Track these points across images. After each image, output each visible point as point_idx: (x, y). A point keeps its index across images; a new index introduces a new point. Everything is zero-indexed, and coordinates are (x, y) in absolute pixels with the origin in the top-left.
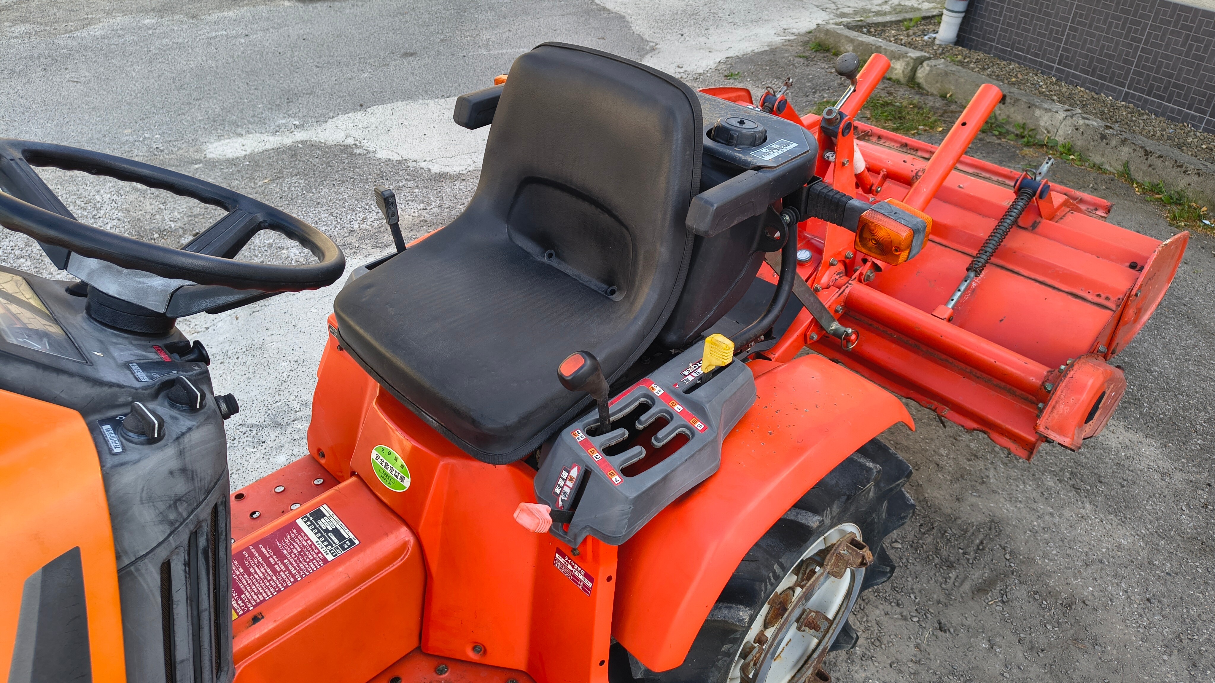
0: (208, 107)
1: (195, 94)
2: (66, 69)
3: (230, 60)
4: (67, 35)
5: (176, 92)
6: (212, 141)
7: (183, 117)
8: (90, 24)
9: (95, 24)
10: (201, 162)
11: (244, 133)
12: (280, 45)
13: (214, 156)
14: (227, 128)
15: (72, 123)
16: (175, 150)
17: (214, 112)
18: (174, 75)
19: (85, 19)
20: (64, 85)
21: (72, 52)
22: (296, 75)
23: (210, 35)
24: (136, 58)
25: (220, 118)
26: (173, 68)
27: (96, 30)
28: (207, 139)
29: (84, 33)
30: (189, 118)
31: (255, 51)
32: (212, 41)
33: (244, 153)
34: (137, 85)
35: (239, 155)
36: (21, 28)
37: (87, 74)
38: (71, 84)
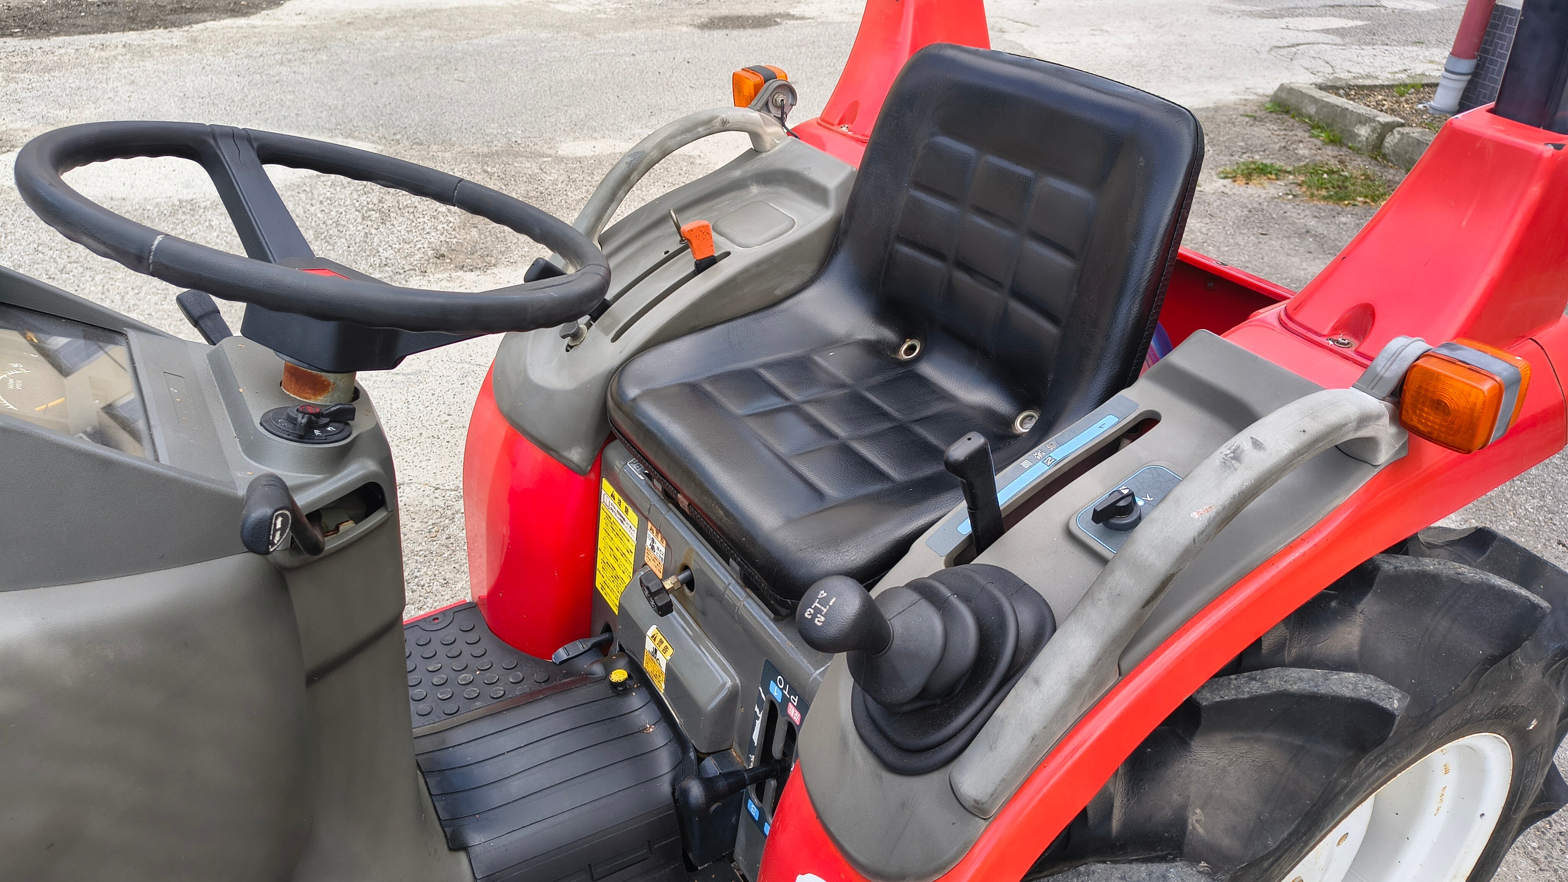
0: (574, 113)
1: (566, 101)
2: (456, 70)
3: (609, 75)
4: (466, 41)
5: (549, 98)
6: (567, 140)
7: (548, 119)
8: (490, 33)
9: (494, 34)
10: (550, 156)
11: (599, 137)
12: (662, 66)
13: (565, 153)
14: (584, 132)
15: (447, 113)
16: (530, 145)
17: (578, 117)
18: (552, 83)
19: (486, 29)
20: (450, 82)
21: (465, 56)
22: (668, 92)
23: (598, 53)
24: (522, 66)
25: (582, 123)
26: (553, 78)
27: (494, 40)
28: (563, 139)
29: (482, 41)
30: (553, 120)
31: (636, 70)
32: (598, 58)
33: (593, 153)
34: (515, 88)
35: (587, 155)
36: (427, 33)
37: (473, 75)
38: (457, 82)
